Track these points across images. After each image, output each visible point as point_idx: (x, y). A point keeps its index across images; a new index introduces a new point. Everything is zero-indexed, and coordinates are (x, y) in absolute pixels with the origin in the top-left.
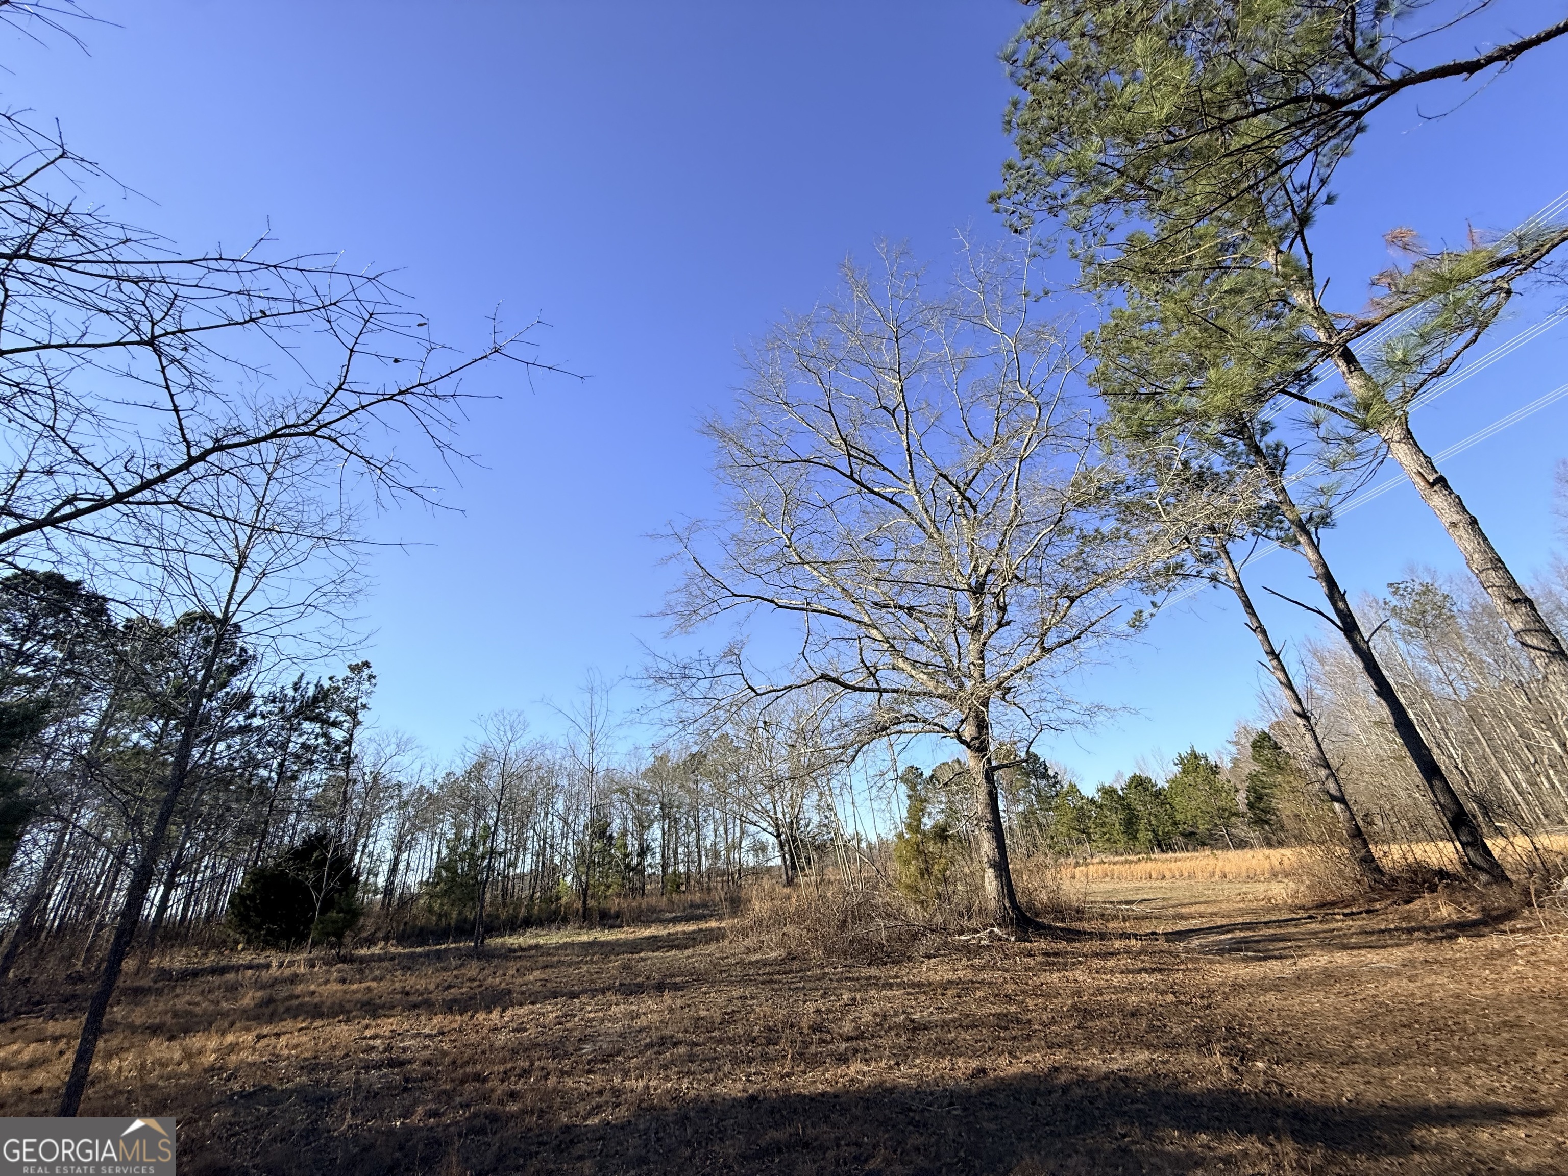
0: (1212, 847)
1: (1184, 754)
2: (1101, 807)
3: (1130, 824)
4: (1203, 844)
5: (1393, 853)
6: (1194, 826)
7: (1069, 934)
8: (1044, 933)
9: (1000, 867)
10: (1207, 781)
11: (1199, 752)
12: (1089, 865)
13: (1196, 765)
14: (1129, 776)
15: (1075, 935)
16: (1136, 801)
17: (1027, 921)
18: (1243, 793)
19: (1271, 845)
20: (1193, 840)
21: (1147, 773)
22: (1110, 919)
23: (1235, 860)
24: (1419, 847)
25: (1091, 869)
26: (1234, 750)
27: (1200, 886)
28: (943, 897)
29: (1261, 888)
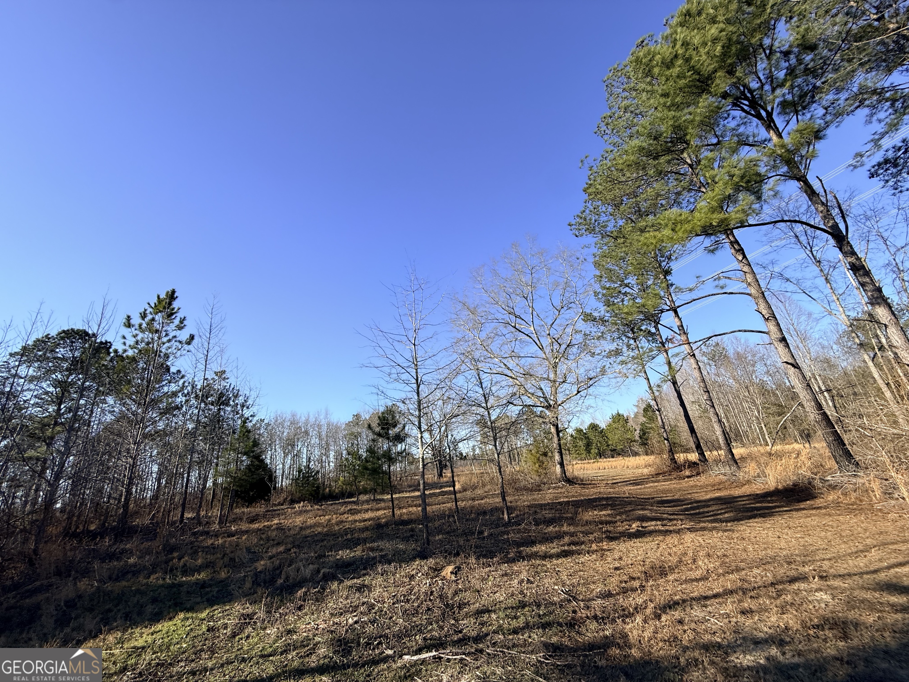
0: (623, 456)
1: (614, 414)
2: (576, 438)
3: (588, 446)
4: (619, 454)
5: (681, 457)
6: (616, 446)
7: (582, 484)
8: (576, 484)
9: (562, 464)
10: (623, 426)
11: (621, 412)
12: (573, 465)
13: (618, 418)
14: (589, 423)
15: (584, 484)
16: (591, 435)
17: (570, 481)
18: (638, 431)
19: (647, 454)
20: (615, 453)
21: (597, 422)
22: (592, 481)
23: (632, 461)
24: (688, 455)
25: (575, 466)
26: (636, 410)
27: (619, 471)
28: (546, 474)
29: (640, 470)
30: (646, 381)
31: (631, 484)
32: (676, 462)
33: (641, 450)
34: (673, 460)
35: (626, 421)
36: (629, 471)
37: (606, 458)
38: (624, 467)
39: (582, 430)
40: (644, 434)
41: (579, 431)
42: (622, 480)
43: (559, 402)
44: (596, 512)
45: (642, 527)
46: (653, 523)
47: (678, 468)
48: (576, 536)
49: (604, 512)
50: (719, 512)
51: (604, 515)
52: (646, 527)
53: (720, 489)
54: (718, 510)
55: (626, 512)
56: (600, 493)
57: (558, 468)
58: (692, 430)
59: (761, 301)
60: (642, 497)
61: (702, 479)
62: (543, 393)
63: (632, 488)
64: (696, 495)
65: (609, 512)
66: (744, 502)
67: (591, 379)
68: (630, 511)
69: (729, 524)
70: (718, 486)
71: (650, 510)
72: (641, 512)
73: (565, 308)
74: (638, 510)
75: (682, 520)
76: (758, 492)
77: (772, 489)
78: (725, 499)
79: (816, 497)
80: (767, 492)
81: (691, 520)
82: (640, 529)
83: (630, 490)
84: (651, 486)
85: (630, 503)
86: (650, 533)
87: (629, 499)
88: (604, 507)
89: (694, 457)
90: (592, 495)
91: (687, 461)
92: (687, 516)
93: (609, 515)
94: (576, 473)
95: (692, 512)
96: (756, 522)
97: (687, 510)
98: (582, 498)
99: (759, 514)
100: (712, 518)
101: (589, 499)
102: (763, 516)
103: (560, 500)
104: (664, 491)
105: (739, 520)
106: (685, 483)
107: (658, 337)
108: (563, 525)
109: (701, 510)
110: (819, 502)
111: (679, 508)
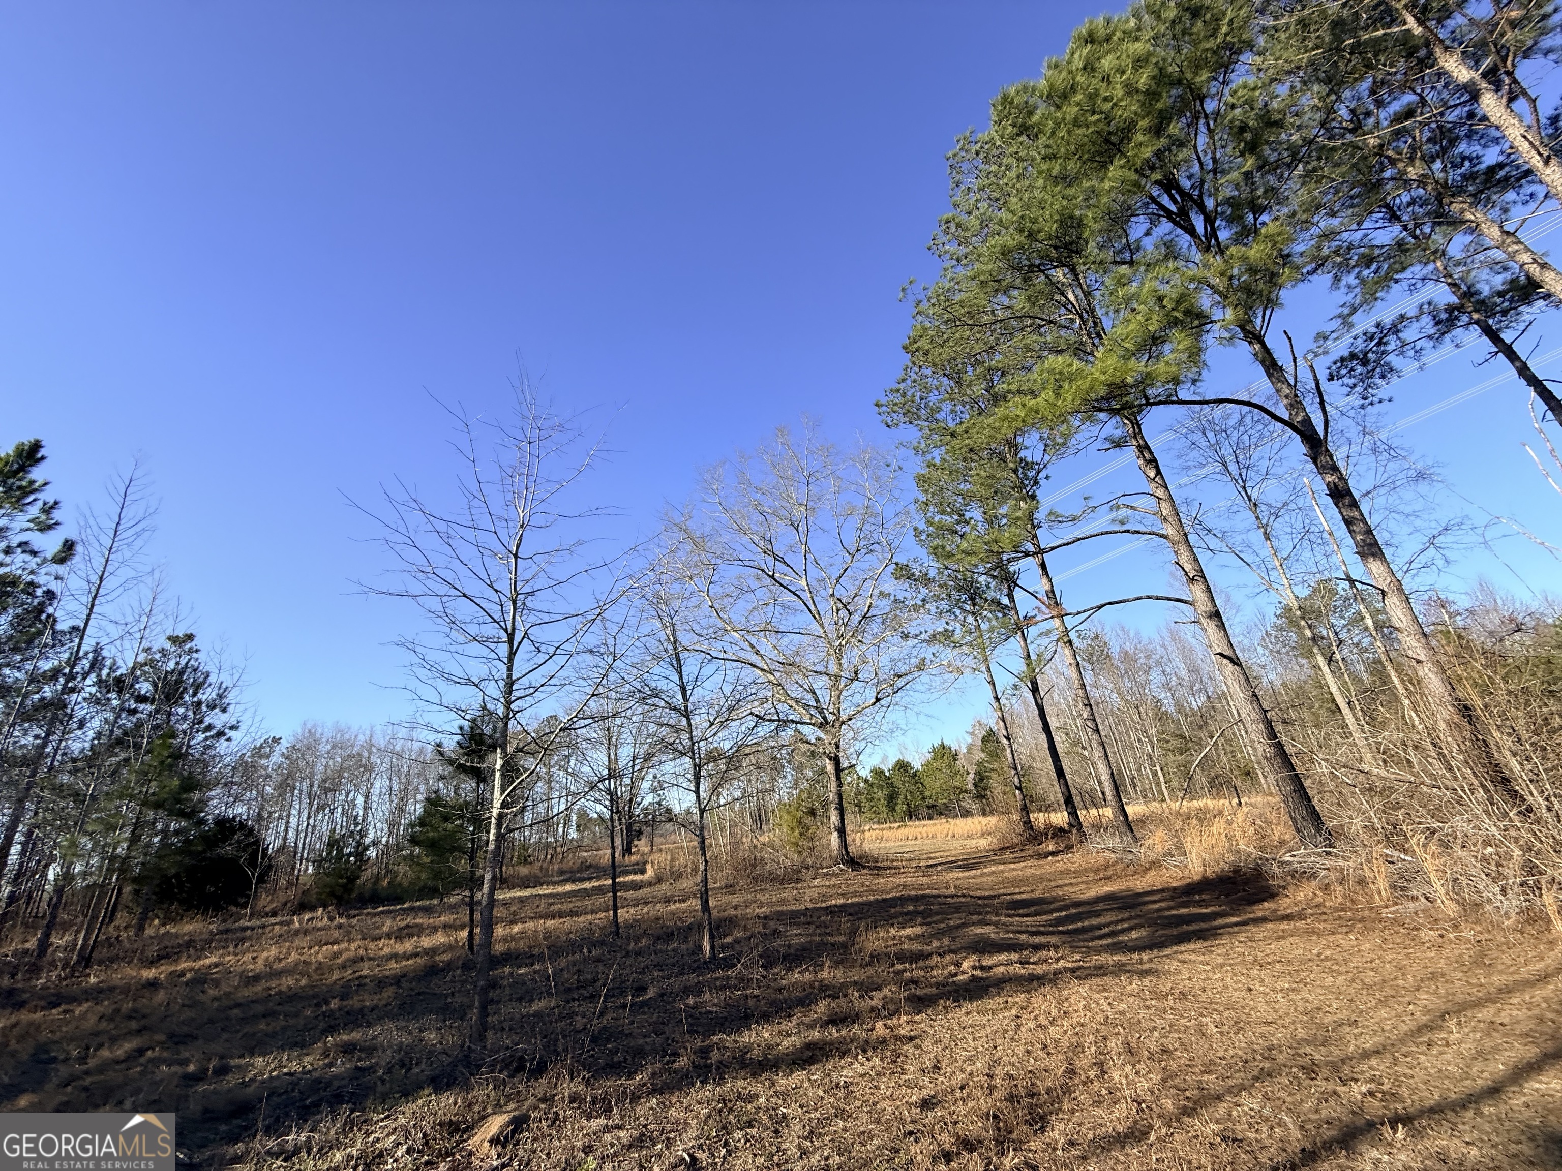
0: (947, 816)
1: (935, 745)
2: (871, 785)
3: (892, 799)
4: (941, 814)
5: (1039, 819)
6: (936, 801)
7: (876, 868)
8: (864, 867)
9: (842, 831)
10: (949, 766)
11: (946, 743)
12: (863, 831)
13: (943, 753)
14: (895, 760)
15: (879, 868)
16: (898, 782)
17: (854, 862)
18: (972, 776)
19: (984, 814)
20: (935, 811)
21: (908, 759)
22: (893, 861)
23: (961, 825)
24: (1052, 815)
25: (867, 834)
26: (969, 740)
27: (939, 842)
28: (812, 849)
29: (974, 842)
30: (989, 687)
31: (959, 867)
32: (1032, 828)
33: (974, 806)
34: (1028, 823)
35: (955, 757)
36: (956, 844)
37: (919, 819)
38: (947, 835)
39: (883, 772)
40: (981, 780)
41: (878, 773)
42: (944, 860)
43: (844, 717)
44: (893, 931)
45: (982, 968)
46: (1003, 957)
47: (1035, 839)
48: (845, 996)
49: (908, 931)
50: (1119, 927)
51: (909, 938)
52: (990, 968)
53: (1109, 878)
54: (1117, 922)
55: (951, 929)
56: (904, 886)
57: (834, 838)
58: (1060, 773)
59: (1183, 548)
60: (978, 893)
61: (1075, 860)
62: (817, 701)
63: (961, 875)
64: (1071, 890)
65: (918, 930)
66: (1156, 906)
67: (900, 676)
68: (958, 927)
69: (1145, 956)
70: (1104, 872)
71: (996, 924)
72: (979, 930)
73: (863, 551)
74: (973, 924)
75: (1056, 947)
76: (1175, 885)
77: (1196, 878)
78: (1122, 898)
79: (1277, 895)
80: (1189, 885)
81: (1074, 949)
82: (978, 973)
83: (958, 879)
84: (993, 872)
85: (957, 909)
86: (1000, 984)
87: (956, 900)
88: (908, 919)
89: (1060, 818)
90: (890, 891)
91: (1049, 826)
92: (1064, 938)
93: (917, 937)
94: (867, 847)
95: (1070, 927)
96: (1194, 951)
97: (1059, 922)
98: (872, 898)
99: (1194, 932)
100: (1110, 941)
101: (884, 900)
102: (1201, 935)
103: (829, 903)
104: (1017, 882)
105: (1161, 945)
106: (1050, 866)
107: (1013, 612)
108: (822, 966)
109: (1086, 923)
110: (1285, 904)
111: (1045, 917)
